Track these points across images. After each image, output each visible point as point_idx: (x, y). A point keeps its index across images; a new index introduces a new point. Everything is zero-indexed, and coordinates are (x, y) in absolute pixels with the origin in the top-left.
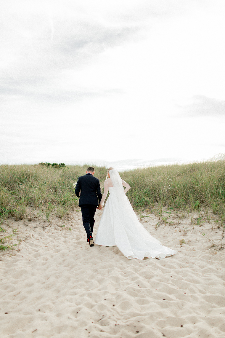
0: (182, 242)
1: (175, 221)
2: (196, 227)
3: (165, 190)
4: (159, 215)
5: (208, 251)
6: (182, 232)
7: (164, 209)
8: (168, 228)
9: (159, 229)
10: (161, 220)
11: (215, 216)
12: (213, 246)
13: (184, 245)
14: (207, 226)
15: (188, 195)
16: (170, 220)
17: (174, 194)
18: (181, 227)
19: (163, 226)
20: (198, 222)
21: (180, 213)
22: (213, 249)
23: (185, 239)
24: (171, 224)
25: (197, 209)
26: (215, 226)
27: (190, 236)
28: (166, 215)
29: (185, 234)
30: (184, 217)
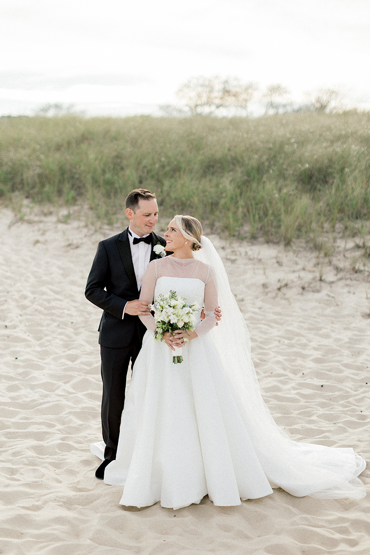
0: (37, 242)
1: (36, 219)
2: (61, 226)
3: (30, 175)
4: (17, 210)
5: (62, 249)
6: (41, 232)
7: (26, 202)
8: (24, 227)
9: (14, 228)
10: (19, 216)
11: (90, 212)
12: (70, 245)
13: (39, 245)
14: (75, 224)
15: (61, 181)
16: (31, 217)
17: (43, 179)
18: (41, 226)
19: (19, 224)
20: (66, 220)
21: (47, 208)
22: (68, 248)
23: (41, 239)
24: (30, 222)
25: (69, 203)
26: (82, 224)
27: (49, 236)
28: (25, 210)
29: (43, 234)
30: (51, 213)
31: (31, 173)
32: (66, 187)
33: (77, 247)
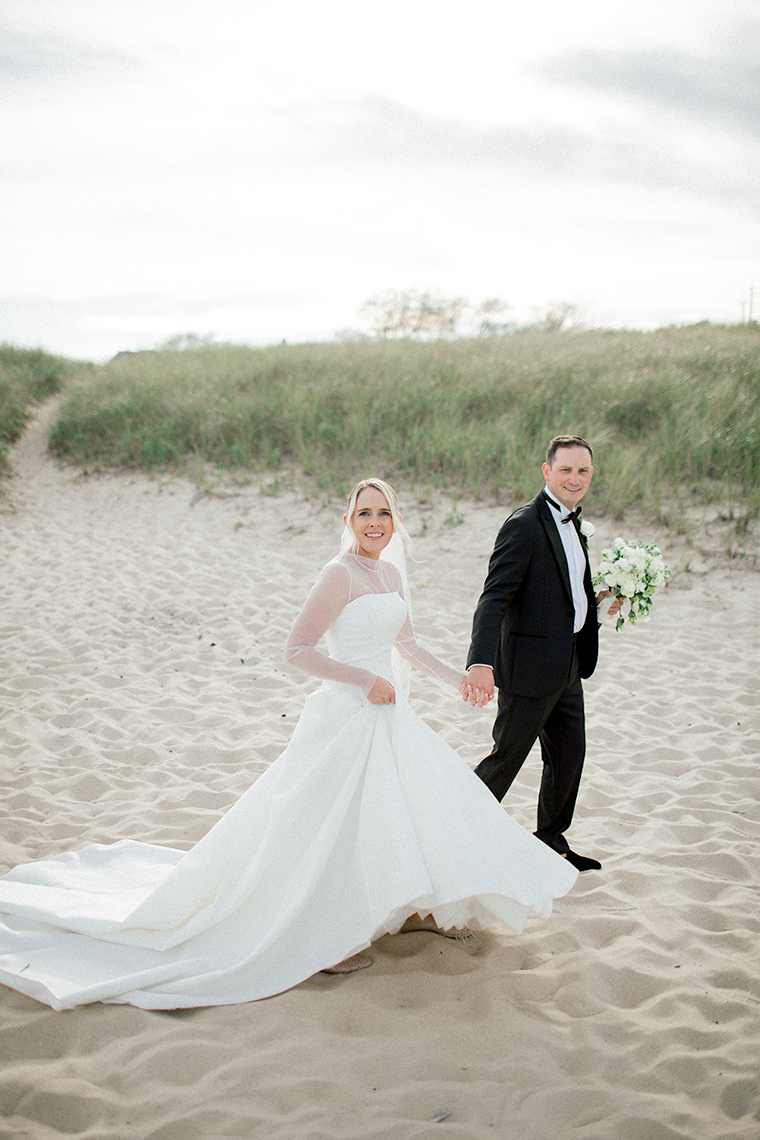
0: (239, 526)
1: (229, 491)
2: (268, 501)
3: (209, 426)
4: (197, 479)
5: (280, 535)
6: (241, 510)
7: (207, 467)
8: (214, 504)
9: (198, 506)
10: (202, 488)
11: (306, 479)
12: (290, 528)
13: (243, 530)
14: (289, 497)
15: (258, 436)
16: (221, 489)
17: (229, 433)
18: (239, 501)
19: (205, 500)
20: (273, 491)
21: (241, 475)
22: (289, 534)
23: (243, 520)
24: (222, 497)
25: (273, 466)
26: (300, 497)
27: (255, 515)
28: (210, 479)
29: (245, 513)
30: (248, 483)
31: (211, 424)
32: (265, 444)
33: (302, 532)
